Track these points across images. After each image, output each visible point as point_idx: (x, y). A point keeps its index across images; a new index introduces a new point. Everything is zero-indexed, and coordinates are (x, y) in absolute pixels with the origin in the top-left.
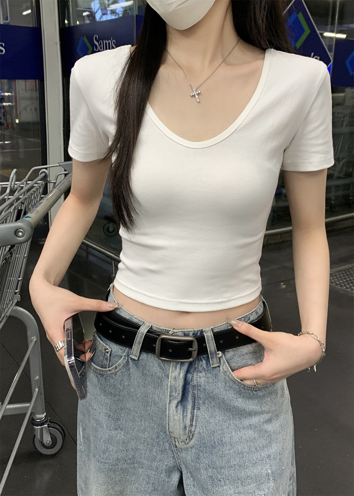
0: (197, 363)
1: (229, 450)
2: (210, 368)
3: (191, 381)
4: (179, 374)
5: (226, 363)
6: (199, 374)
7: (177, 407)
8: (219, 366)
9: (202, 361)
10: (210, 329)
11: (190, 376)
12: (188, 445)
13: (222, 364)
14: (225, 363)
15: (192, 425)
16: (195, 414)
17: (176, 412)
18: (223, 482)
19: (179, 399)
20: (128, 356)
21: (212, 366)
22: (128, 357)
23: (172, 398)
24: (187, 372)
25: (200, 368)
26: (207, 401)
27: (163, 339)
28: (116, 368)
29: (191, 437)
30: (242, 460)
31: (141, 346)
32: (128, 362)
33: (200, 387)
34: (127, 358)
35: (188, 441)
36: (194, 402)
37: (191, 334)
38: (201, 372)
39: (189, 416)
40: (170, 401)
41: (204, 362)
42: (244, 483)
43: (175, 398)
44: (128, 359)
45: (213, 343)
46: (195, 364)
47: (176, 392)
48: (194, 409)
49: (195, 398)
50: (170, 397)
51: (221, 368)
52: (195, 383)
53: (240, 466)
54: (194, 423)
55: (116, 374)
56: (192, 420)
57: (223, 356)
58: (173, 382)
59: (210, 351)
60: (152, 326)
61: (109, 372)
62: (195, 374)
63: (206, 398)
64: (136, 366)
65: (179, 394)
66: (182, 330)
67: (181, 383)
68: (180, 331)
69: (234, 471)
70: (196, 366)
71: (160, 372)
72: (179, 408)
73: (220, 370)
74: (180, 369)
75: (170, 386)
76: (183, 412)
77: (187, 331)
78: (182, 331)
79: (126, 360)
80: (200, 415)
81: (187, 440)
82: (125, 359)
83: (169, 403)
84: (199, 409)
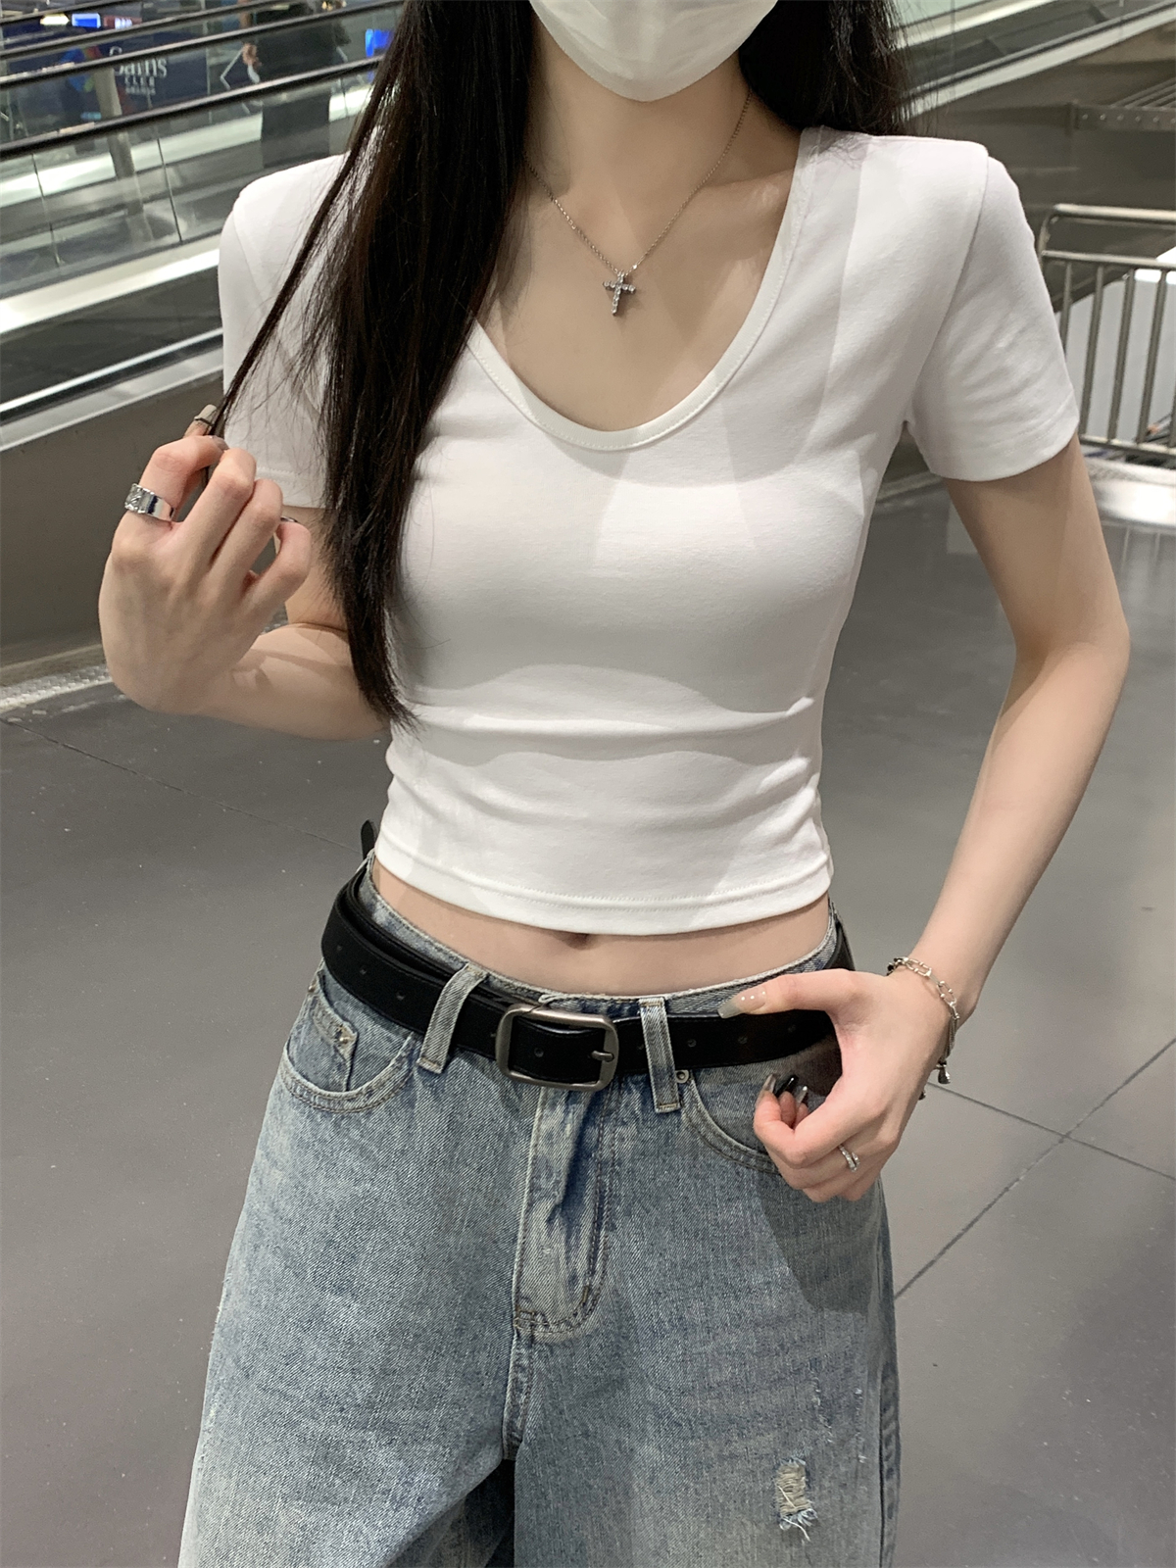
0: (614, 1097)
1: (704, 1343)
2: (651, 1116)
3: (596, 1146)
4: (563, 1123)
5: (700, 1103)
6: (619, 1130)
7: (550, 1221)
8: (677, 1112)
9: (630, 1091)
10: (662, 1000)
11: (592, 1132)
12: (578, 1330)
13: (687, 1106)
14: (696, 1102)
15: (592, 1272)
16: (602, 1240)
17: (549, 1235)
18: (686, 1429)
19: (559, 1196)
20: (411, 1059)
21: (657, 1110)
22: (410, 1064)
23: (536, 1195)
24: (586, 1121)
25: (624, 1113)
26: (637, 1208)
27: (519, 1018)
28: (370, 1093)
29: (589, 1304)
30: (740, 1371)
31: (451, 1031)
32: (408, 1080)
33: (619, 1165)
34: (405, 1067)
35: (579, 1318)
36: (601, 1210)
37: (604, 1007)
38: (624, 1124)
39: (585, 1245)
40: (530, 1205)
41: (636, 1095)
42: (745, 1431)
43: (547, 1196)
44: (410, 1070)
45: (666, 1045)
46: (610, 1099)
47: (550, 1176)
48: (599, 1228)
49: (602, 1198)
50: (531, 1191)
51: (683, 1116)
52: (606, 1153)
53: (735, 1387)
54: (598, 1266)
55: (369, 1114)
56: (592, 1258)
57: (693, 1082)
58: (543, 1149)
59: (654, 1067)
60: (488, 976)
61: (348, 1105)
62: (607, 1129)
63: (635, 1197)
64: (435, 1093)
65: (557, 1182)
66: (578, 996)
67: (563, 1151)
68: (572, 996)
69: (717, 1401)
70: (613, 1104)
71: (506, 1117)
72: (557, 1222)
73: (680, 1123)
74: (566, 1112)
75: (535, 1158)
76: (568, 1237)
77: (591, 1000)
78: (576, 999)
79: (403, 1073)
80: (616, 1244)
81: (575, 1315)
82: (400, 1068)
83: (527, 1211)
84: (613, 1228)
